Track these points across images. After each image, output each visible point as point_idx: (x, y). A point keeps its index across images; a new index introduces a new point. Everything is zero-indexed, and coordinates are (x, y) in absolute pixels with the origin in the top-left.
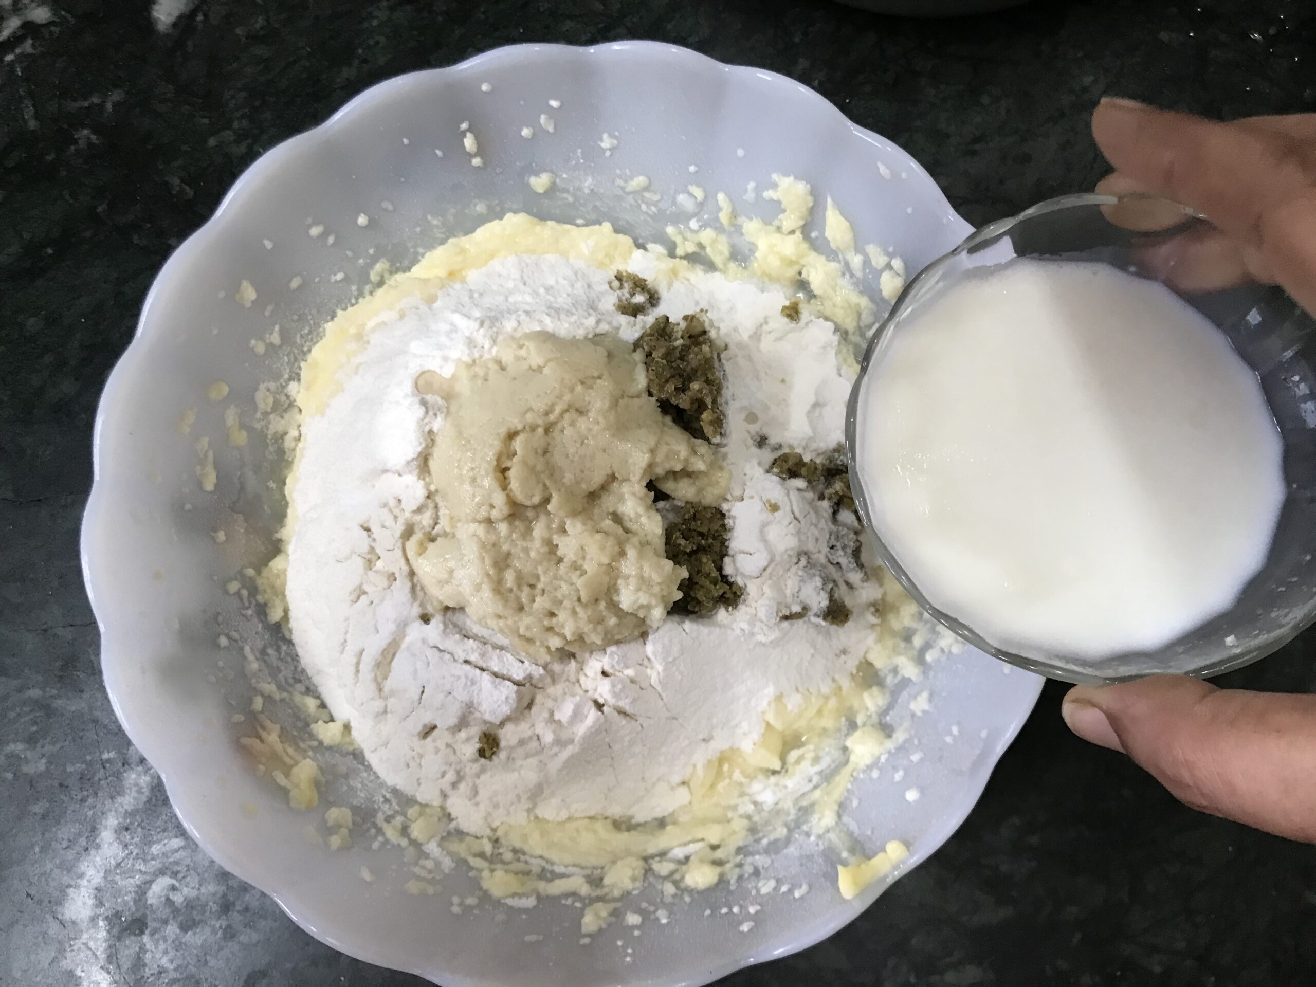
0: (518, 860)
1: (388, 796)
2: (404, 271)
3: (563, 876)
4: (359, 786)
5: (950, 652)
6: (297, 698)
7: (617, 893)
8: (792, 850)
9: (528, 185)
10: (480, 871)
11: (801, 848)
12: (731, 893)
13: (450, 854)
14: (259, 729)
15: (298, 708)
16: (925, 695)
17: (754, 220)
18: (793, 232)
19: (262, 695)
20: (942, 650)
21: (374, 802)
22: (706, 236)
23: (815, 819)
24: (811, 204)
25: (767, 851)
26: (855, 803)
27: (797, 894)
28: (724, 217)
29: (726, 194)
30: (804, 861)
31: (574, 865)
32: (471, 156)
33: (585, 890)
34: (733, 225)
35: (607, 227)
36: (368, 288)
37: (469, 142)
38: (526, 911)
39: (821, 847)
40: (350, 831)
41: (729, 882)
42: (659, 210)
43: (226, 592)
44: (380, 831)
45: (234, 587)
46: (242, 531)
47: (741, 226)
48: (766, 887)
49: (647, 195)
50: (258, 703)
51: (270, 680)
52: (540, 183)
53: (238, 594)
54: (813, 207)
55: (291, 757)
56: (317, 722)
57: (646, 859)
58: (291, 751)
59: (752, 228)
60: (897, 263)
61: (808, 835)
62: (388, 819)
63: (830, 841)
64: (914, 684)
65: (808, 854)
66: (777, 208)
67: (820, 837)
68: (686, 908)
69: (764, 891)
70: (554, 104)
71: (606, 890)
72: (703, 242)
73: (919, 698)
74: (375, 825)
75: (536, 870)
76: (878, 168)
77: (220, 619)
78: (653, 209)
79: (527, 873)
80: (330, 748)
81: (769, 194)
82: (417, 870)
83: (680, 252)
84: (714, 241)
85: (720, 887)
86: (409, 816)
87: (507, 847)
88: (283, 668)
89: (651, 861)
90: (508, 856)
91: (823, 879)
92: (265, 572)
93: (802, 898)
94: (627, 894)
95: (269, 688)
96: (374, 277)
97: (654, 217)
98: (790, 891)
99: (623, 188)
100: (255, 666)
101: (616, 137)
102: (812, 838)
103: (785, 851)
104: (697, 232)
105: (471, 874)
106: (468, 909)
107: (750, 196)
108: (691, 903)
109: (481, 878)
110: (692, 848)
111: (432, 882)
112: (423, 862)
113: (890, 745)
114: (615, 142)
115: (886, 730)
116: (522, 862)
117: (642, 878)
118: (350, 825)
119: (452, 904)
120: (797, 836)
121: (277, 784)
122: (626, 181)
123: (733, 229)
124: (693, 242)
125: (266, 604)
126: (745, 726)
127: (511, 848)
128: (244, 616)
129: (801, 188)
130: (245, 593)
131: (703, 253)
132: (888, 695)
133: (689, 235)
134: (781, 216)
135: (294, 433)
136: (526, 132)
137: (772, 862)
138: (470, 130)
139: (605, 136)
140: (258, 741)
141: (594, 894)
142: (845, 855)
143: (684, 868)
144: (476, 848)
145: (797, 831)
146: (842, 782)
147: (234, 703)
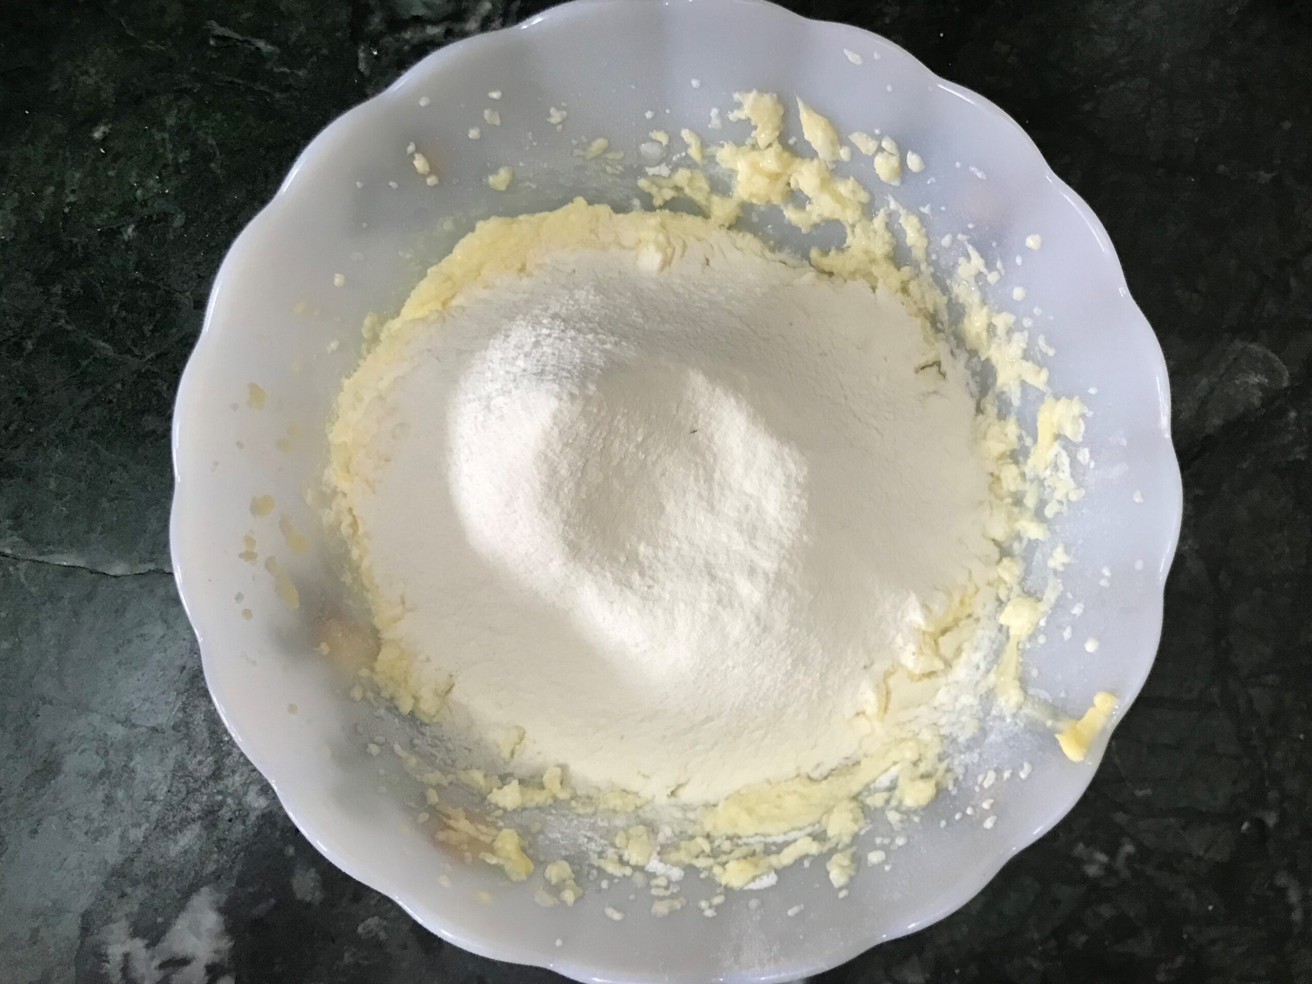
0: (738, 846)
1: (589, 834)
2: (393, 318)
3: (786, 844)
4: (559, 836)
5: (1068, 500)
6: (462, 776)
7: (847, 840)
8: (992, 738)
9: (488, 186)
10: (710, 869)
11: (1001, 732)
12: (955, 798)
13: (674, 864)
14: (445, 819)
15: (468, 786)
16: (1060, 549)
17: (726, 145)
18: (770, 145)
19: (431, 786)
20: (1061, 502)
21: (580, 845)
22: (682, 176)
23: (1001, 701)
24: (781, 113)
25: (969, 748)
26: (1034, 673)
27: (1023, 775)
28: (694, 152)
29: (690, 129)
30: (1011, 744)
31: (793, 829)
32: (424, 176)
33: (814, 848)
34: (704, 157)
35: (580, 201)
36: (364, 346)
37: (420, 163)
38: (772, 888)
39: (1022, 725)
40: (574, 880)
41: (947, 789)
42: (625, 168)
43: (353, 700)
44: (601, 870)
45: (357, 694)
46: (340, 635)
47: (713, 157)
48: (989, 780)
49: (610, 156)
50: (433, 797)
51: (430, 769)
52: (499, 179)
53: (364, 698)
54: (783, 116)
55: (485, 834)
56: (491, 792)
57: (855, 798)
58: (483, 828)
59: (725, 155)
60: (887, 144)
61: (1002, 718)
62: (601, 854)
63: (1026, 716)
64: (1042, 543)
65: (1011, 735)
66: (747, 126)
67: (1014, 716)
68: (920, 828)
69: (986, 785)
70: (495, 95)
71: (834, 841)
72: (679, 184)
73: (1055, 554)
74: (592, 866)
75: (759, 848)
76: (846, 57)
77: (360, 729)
78: (620, 168)
79: (753, 854)
80: (515, 810)
81: (734, 116)
82: (654, 892)
83: (658, 202)
84: (691, 180)
85: (940, 796)
86: (618, 845)
87: (721, 837)
88: (437, 754)
89: (860, 798)
90: (727, 846)
91: (1040, 753)
92: (378, 666)
93: (1030, 776)
94: (855, 837)
95: (434, 777)
96: (366, 334)
97: (622, 176)
98: (1014, 774)
99: (583, 157)
100: (413, 761)
101: (564, 108)
102: (1008, 720)
103: (988, 741)
104: (670, 177)
105: (702, 876)
106: (718, 908)
107: (715, 123)
108: (921, 821)
109: (714, 875)
110: (894, 771)
111: (673, 897)
112: (654, 882)
113: (1044, 607)
114: (565, 113)
115: (1032, 595)
116: (741, 846)
117: (862, 815)
118: (573, 876)
119: (703, 911)
120: (991, 723)
121: (489, 865)
122: (584, 149)
123: (706, 162)
124: (668, 188)
125: (392, 699)
126: (899, 640)
127: (724, 837)
128: (377, 717)
129: (768, 100)
130: (370, 695)
131: (682, 196)
132: (1021, 562)
133: (663, 182)
134: (754, 133)
135: (347, 520)
136: (473, 133)
137: (980, 755)
138: (417, 150)
139: (553, 110)
140: (451, 831)
141: (825, 849)
142: (1049, 723)
143: (897, 792)
144: (695, 851)
145: (988, 718)
146: (1011, 657)
147: (413, 805)
